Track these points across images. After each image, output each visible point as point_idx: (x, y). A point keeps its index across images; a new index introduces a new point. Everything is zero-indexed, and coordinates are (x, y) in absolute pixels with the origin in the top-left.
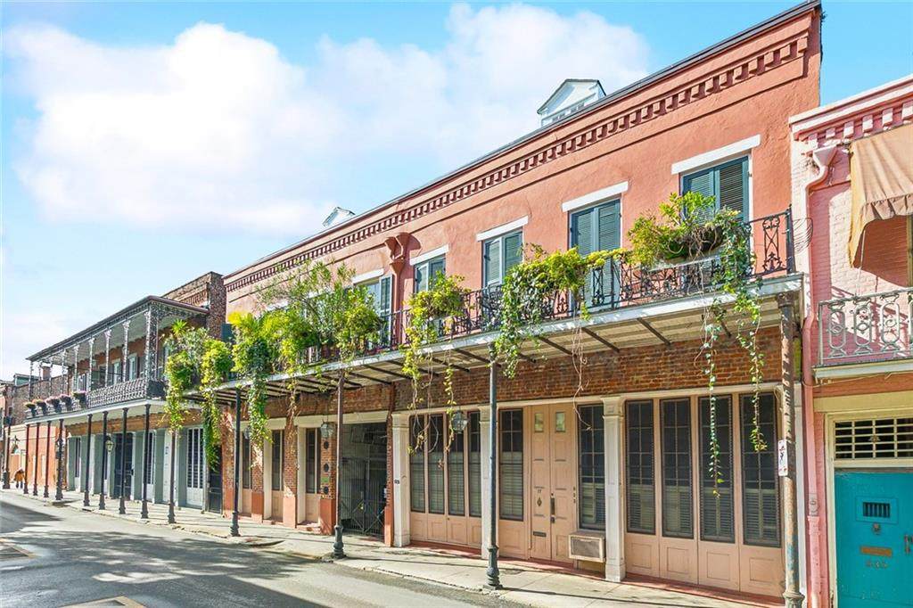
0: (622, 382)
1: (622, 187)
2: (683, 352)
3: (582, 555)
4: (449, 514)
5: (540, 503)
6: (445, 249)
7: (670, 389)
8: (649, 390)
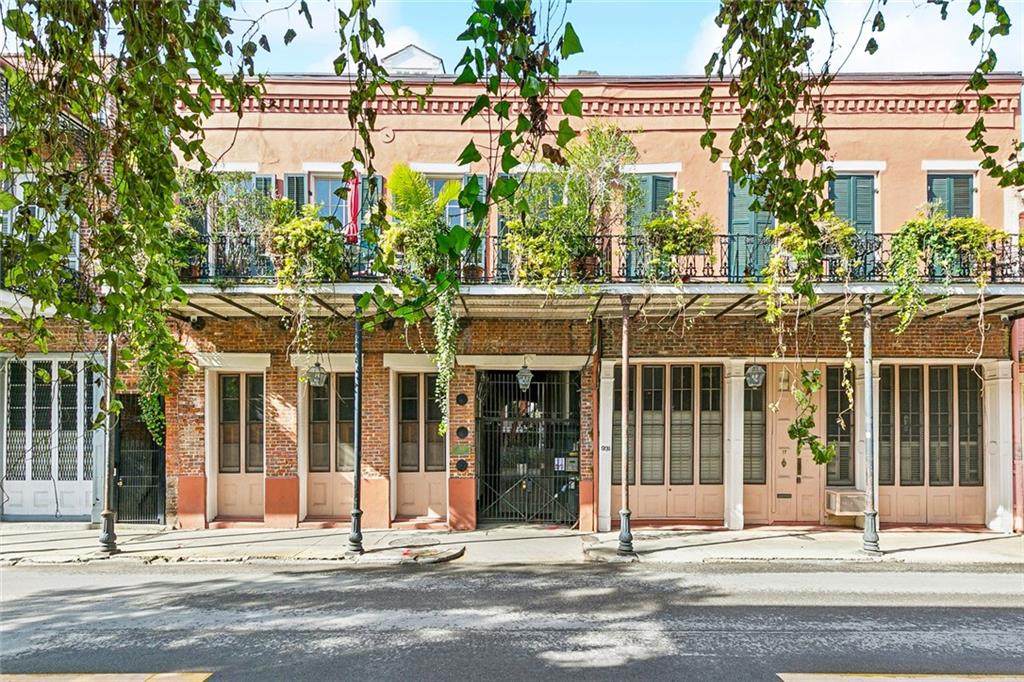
0: (883, 347)
1: (880, 166)
2: (932, 327)
3: (851, 511)
4: (671, 484)
5: (784, 463)
6: (676, 167)
7: (922, 357)
8: (905, 357)
